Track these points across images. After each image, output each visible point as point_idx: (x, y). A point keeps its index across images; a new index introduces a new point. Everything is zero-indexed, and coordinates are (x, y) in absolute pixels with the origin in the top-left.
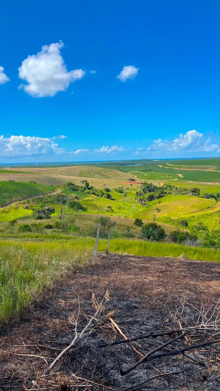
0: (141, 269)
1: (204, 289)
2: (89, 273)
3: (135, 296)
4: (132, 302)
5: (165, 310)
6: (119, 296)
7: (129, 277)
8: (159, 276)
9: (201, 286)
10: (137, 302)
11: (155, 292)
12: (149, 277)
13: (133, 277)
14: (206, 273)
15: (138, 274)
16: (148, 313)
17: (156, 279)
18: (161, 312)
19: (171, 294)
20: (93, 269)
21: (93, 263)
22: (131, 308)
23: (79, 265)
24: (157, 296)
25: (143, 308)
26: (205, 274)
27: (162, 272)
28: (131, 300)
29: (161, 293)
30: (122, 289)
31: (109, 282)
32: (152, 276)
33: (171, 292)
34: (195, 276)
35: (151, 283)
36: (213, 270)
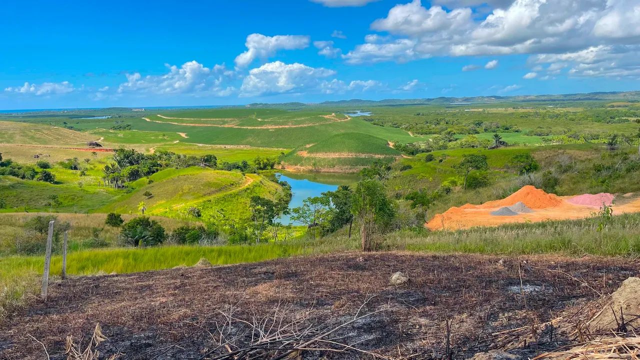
0: (141, 289)
1: (249, 298)
2: (40, 312)
3: (142, 330)
4: (139, 339)
5: (198, 338)
6: (113, 336)
7: (123, 304)
8: (173, 295)
9: (245, 294)
10: (148, 337)
11: (175, 316)
12: (158, 298)
13: (129, 303)
14: (247, 276)
15: (136, 298)
16: (173, 348)
17: (171, 298)
18: (193, 341)
19: (202, 314)
20: (44, 306)
21: (44, 295)
22: (141, 347)
23: (14, 303)
24: (180, 320)
25: (162, 342)
26: (245, 279)
27: (176, 288)
28: (136, 336)
29: (185, 316)
30: (114, 325)
31: (87, 319)
32: (164, 296)
33: (201, 312)
34: (230, 284)
35: (163, 305)
36: (256, 271)
